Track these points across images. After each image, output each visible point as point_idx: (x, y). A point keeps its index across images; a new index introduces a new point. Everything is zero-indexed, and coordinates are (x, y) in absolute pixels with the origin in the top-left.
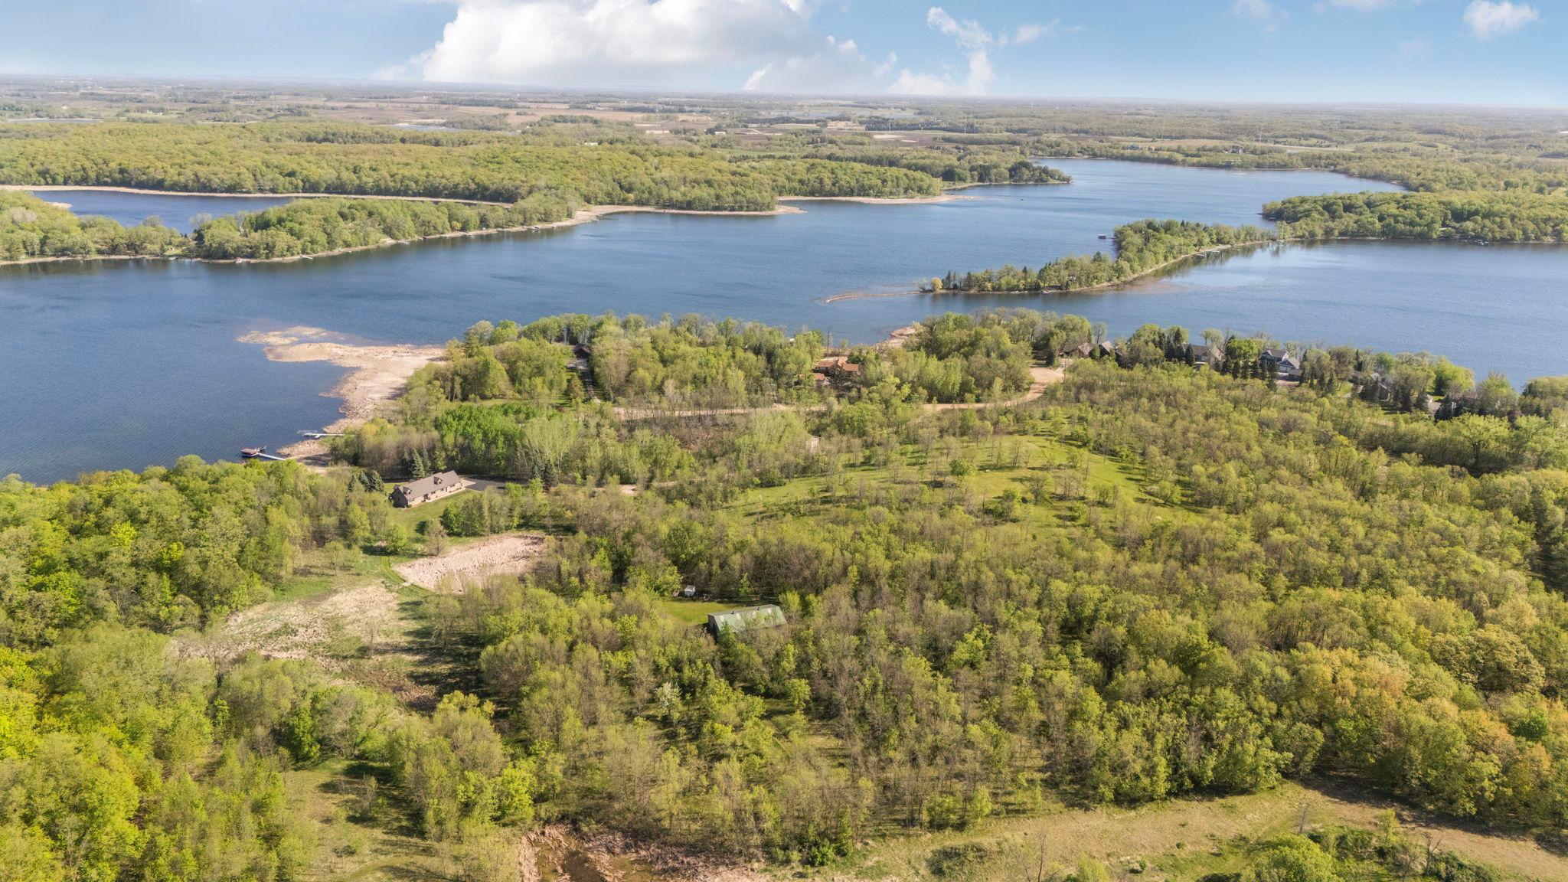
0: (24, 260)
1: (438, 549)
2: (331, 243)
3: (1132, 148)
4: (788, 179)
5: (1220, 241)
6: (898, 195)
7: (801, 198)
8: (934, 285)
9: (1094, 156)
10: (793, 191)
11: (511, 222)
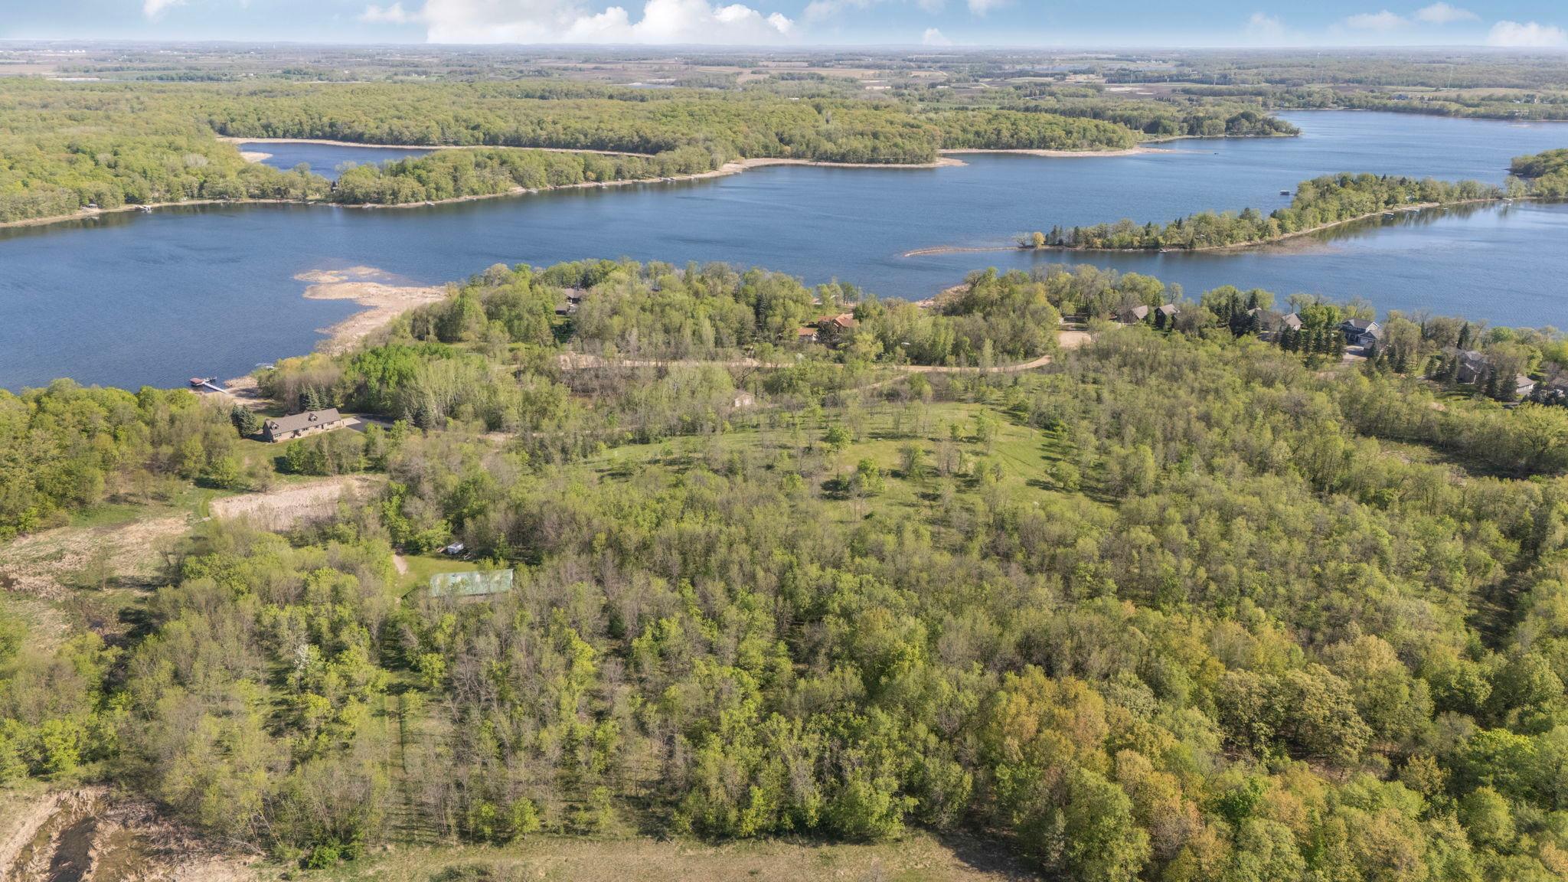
0: (184, 202)
1: (264, 486)
2: (458, 191)
3: (1400, 97)
4: (964, 130)
5: (1424, 198)
6: (1081, 147)
7: (974, 151)
8: (1034, 240)
9: (1351, 106)
10: (966, 143)
11: (647, 174)
